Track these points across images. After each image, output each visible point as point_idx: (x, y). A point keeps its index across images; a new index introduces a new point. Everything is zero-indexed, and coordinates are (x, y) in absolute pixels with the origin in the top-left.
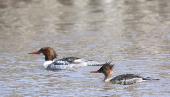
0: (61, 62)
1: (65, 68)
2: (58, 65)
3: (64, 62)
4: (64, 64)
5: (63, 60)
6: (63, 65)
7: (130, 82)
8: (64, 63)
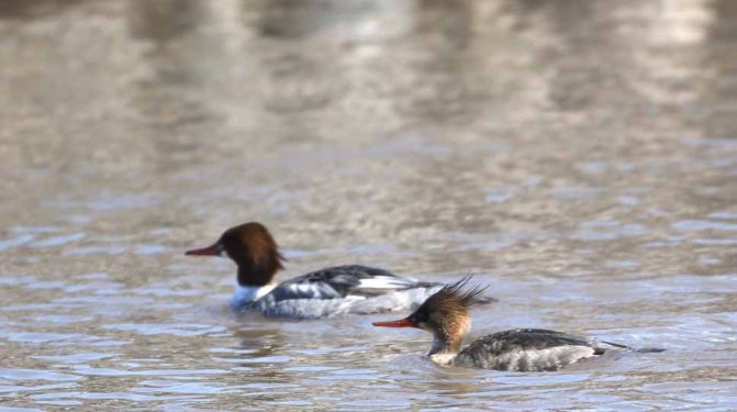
0: (304, 288)
1: (319, 312)
2: (292, 301)
3: (314, 287)
4: (317, 298)
5: (312, 281)
6: (312, 300)
7: (544, 363)
8: (317, 294)
